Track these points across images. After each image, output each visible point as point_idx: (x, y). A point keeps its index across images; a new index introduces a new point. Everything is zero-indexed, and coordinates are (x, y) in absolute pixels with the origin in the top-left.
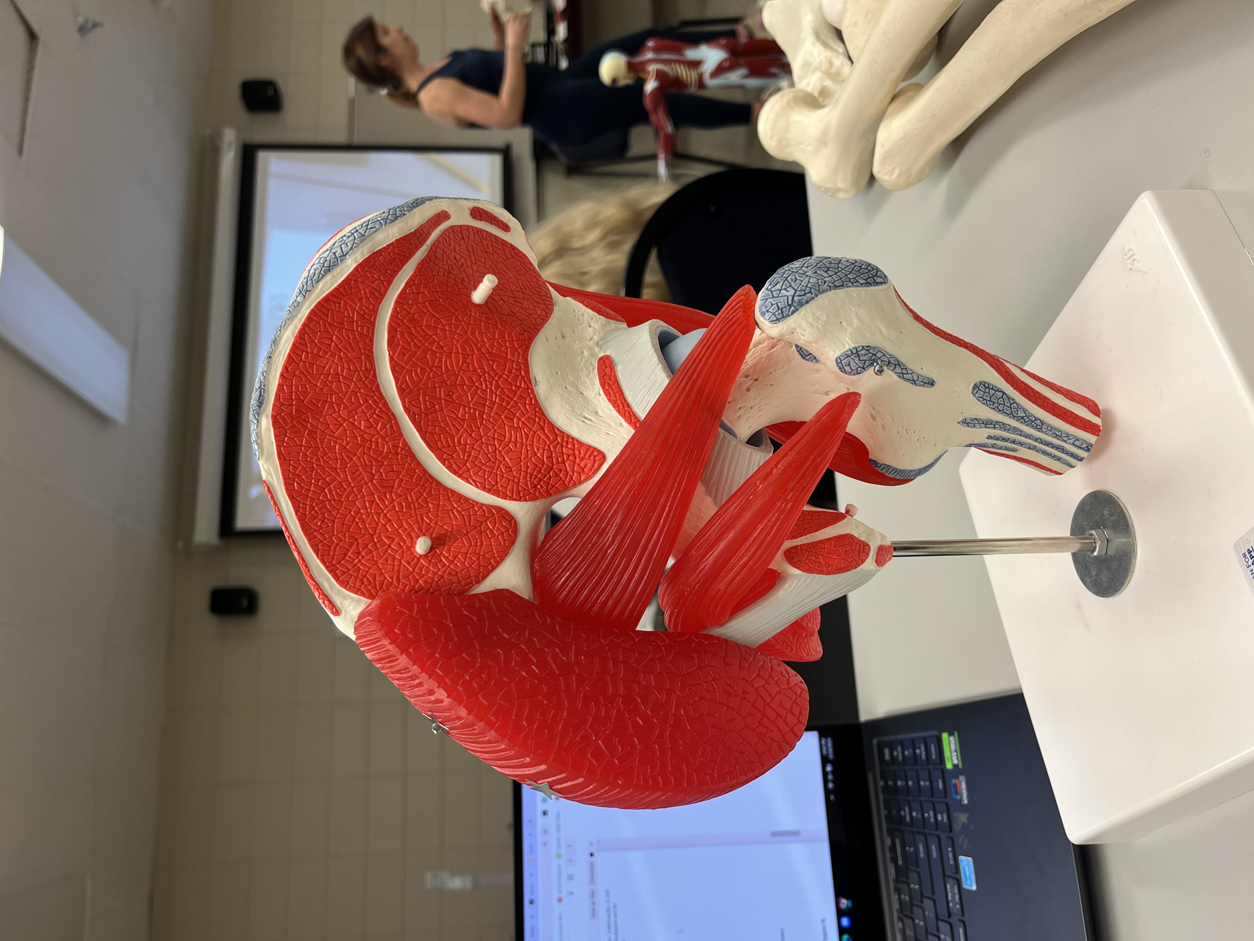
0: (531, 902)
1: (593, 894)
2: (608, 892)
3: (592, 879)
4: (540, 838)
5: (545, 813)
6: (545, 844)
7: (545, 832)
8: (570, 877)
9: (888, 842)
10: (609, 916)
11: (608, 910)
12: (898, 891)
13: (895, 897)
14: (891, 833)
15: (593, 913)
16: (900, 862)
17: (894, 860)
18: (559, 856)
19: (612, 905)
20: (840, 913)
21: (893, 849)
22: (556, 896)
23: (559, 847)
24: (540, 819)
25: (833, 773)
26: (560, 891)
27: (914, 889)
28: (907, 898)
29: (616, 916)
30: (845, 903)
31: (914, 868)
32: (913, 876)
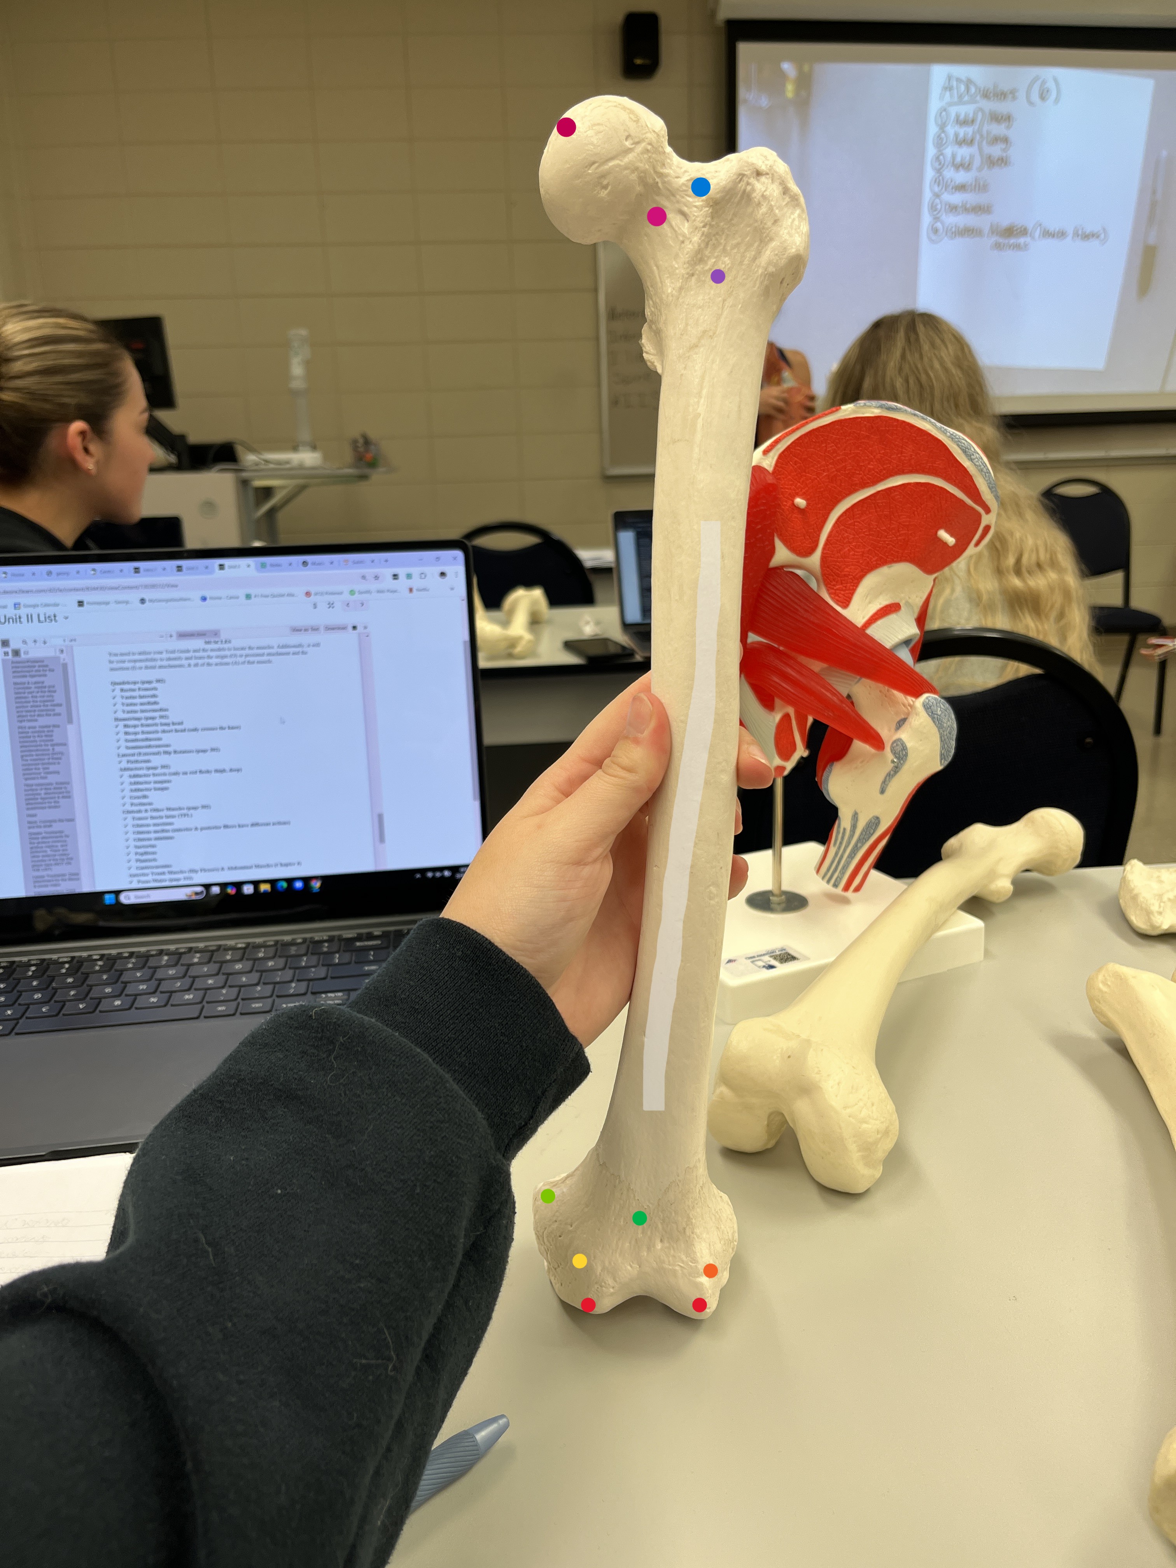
0: (305, 563)
1: (315, 629)
2: (317, 645)
3: (329, 628)
4: (370, 572)
5: (395, 576)
6: (364, 577)
7: (376, 577)
8: (331, 605)
9: (377, 932)
10: (294, 646)
11: (300, 646)
12: (331, 940)
13: (325, 936)
14: (385, 935)
15: (296, 630)
16: (358, 944)
17: (360, 938)
18: (352, 592)
19: (305, 649)
20: (306, 880)
21: (370, 937)
22: (313, 590)
23: (361, 593)
24: (388, 572)
25: (443, 877)
26: (316, 594)
27: (334, 958)
28: (325, 949)
29: (294, 654)
30: (316, 885)
31: (354, 958)
32: (347, 957)
